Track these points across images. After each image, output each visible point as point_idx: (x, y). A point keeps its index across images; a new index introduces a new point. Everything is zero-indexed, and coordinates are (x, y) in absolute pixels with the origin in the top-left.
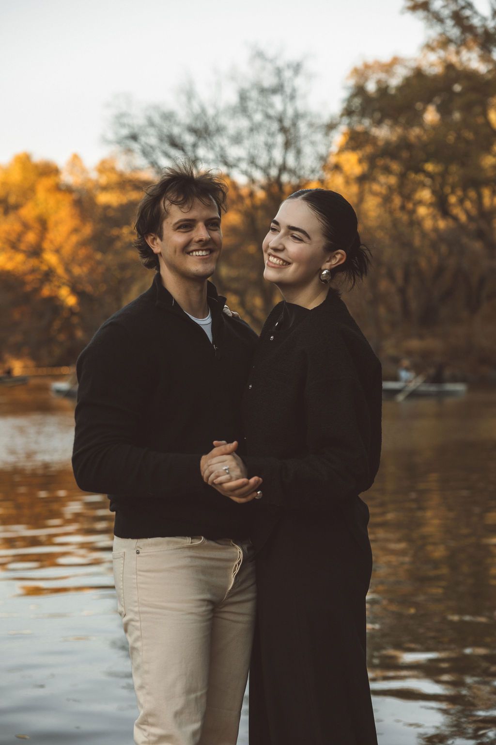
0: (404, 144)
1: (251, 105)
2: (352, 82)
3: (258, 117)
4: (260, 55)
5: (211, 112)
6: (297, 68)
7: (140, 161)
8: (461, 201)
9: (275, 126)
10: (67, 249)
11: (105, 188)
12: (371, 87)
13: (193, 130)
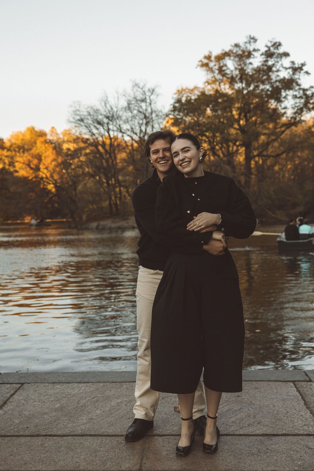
0: (197, 124)
1: (132, 106)
2: (176, 96)
3: (135, 112)
4: (137, 85)
5: (115, 109)
6: (152, 91)
7: (84, 130)
8: (221, 148)
9: (142, 116)
10: (51, 167)
11: (68, 141)
12: (184, 99)
13: (108, 117)
